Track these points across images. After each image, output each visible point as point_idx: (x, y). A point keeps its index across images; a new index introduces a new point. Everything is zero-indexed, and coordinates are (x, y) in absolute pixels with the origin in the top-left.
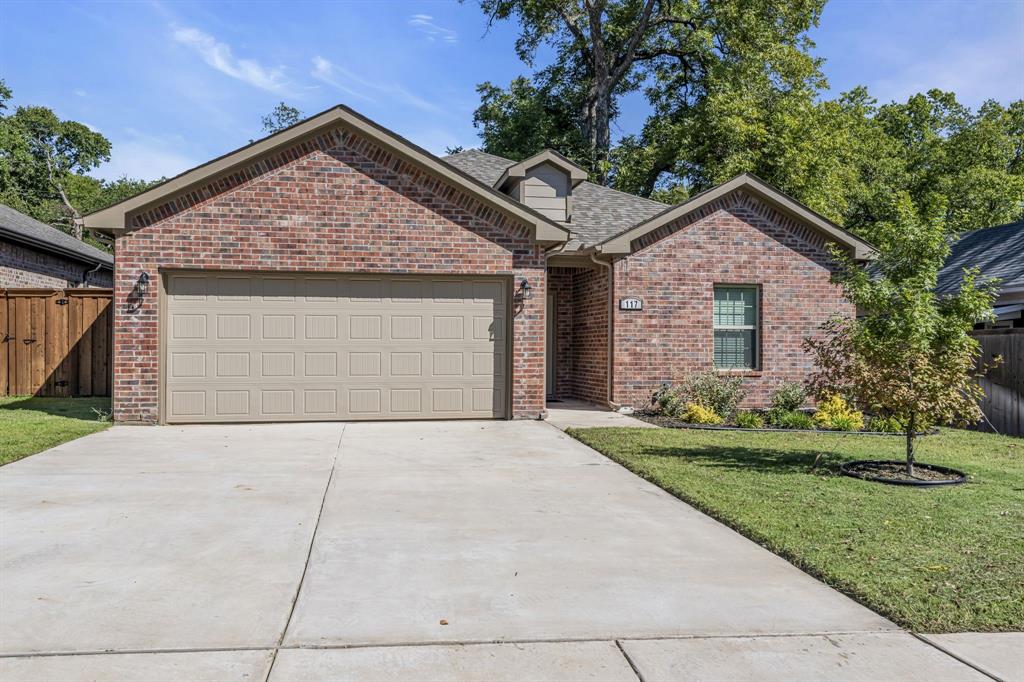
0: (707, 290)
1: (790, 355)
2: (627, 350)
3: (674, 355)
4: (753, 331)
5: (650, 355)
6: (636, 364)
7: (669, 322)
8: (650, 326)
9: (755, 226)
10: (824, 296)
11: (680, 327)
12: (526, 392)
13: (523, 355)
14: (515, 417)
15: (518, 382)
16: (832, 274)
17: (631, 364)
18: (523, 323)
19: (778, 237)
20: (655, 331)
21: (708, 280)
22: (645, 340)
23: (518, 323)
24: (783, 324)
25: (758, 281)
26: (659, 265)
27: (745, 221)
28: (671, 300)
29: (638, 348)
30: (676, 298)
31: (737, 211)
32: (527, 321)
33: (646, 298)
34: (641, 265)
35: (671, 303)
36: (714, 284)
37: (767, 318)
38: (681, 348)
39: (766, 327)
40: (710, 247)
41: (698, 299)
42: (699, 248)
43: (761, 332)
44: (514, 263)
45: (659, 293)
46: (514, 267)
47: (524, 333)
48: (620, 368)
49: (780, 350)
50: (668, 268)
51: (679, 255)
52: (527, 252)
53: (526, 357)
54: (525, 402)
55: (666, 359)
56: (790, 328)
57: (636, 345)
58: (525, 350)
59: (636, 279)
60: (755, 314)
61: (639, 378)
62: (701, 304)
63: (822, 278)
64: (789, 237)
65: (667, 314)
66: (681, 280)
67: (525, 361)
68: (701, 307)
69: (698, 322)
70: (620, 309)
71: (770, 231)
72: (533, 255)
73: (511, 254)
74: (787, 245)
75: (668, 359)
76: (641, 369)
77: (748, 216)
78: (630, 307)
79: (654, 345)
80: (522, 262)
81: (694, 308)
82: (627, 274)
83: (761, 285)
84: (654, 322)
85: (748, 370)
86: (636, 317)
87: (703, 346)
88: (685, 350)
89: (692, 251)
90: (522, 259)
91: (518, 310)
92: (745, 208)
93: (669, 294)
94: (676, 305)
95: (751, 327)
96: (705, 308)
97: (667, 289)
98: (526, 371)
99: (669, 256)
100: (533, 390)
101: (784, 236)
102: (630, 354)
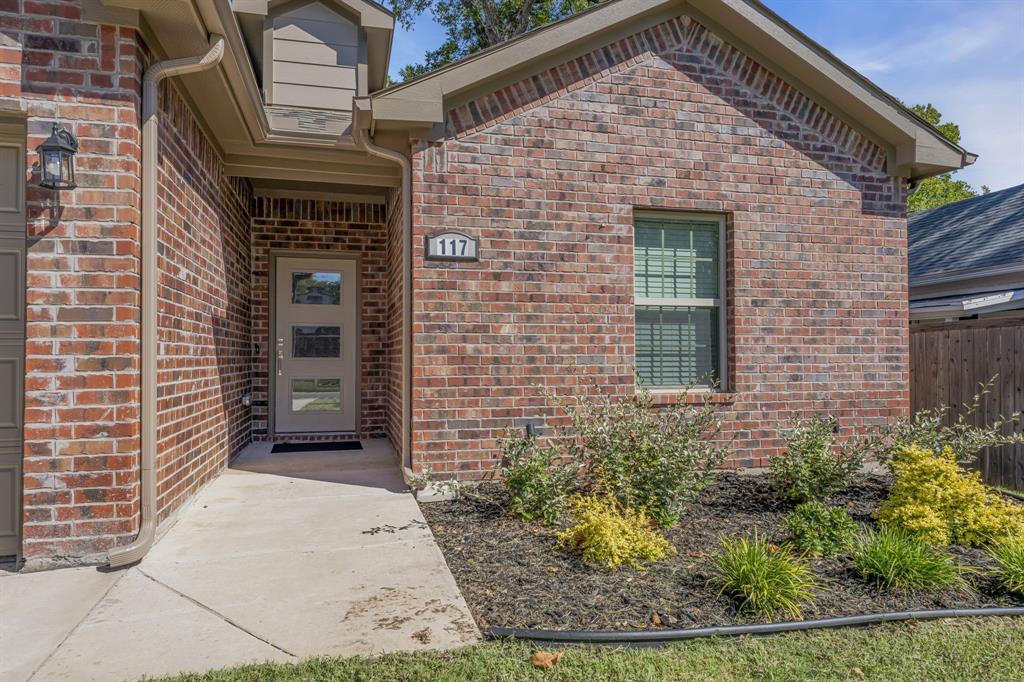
0: (621, 220)
1: (788, 359)
2: (443, 350)
3: (552, 360)
4: (715, 311)
5: (496, 361)
6: (465, 382)
7: (539, 287)
8: (497, 297)
9: (717, 92)
10: (849, 242)
11: (563, 298)
12: (70, 481)
13: (59, 366)
14: (32, 561)
15: (42, 450)
16: (865, 197)
17: (453, 382)
18: (58, 265)
19: (762, 117)
20: (510, 309)
21: (623, 201)
22: (485, 329)
23: (42, 264)
24: (773, 294)
25: (723, 205)
26: (515, 163)
27: (697, 79)
28: (544, 239)
29: (470, 347)
30: (554, 237)
31: (681, 58)
32: (73, 259)
33: (487, 235)
34: (474, 161)
35: (543, 246)
36: (636, 209)
37: (742, 283)
38: (565, 346)
39: (741, 302)
40: (625, 130)
41: (602, 239)
42: (602, 129)
43: (731, 312)
44: (29, 76)
45: (516, 225)
46: (26, 89)
47: (62, 298)
48: (428, 390)
49: (769, 350)
50: (535, 171)
51: (560, 144)
52: (72, 46)
53: (70, 370)
54: (65, 514)
55: (531, 371)
56: (788, 304)
57: (465, 340)
58: (66, 348)
59: (465, 190)
60: (719, 276)
61: (471, 414)
62: (609, 250)
63: (846, 204)
64: (784, 118)
65: (534, 270)
66: (564, 198)
67: (66, 383)
68: (608, 257)
69: (603, 289)
70: (428, 257)
71: (746, 104)
72: (97, 58)
73: (19, 47)
74: (781, 135)
75: (537, 370)
76: (476, 393)
77: (703, 70)
78: (449, 253)
79: (506, 339)
80: (52, 76)
81: (592, 258)
82: (442, 179)
83: (728, 215)
84: (505, 287)
85: (704, 391)
86: (464, 275)
87: (613, 341)
88: (573, 350)
89: (586, 136)
90: (55, 65)
91: (42, 223)
92: (697, 53)
93: (539, 225)
94: (554, 251)
95: (710, 302)
96: (617, 259)
97: (535, 216)
98: (66, 416)
99: (539, 144)
100: (94, 474)
101: (773, 116)
102: (451, 361)
